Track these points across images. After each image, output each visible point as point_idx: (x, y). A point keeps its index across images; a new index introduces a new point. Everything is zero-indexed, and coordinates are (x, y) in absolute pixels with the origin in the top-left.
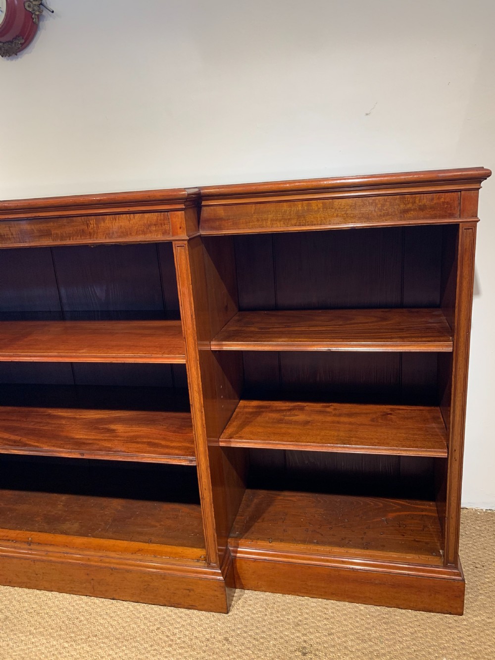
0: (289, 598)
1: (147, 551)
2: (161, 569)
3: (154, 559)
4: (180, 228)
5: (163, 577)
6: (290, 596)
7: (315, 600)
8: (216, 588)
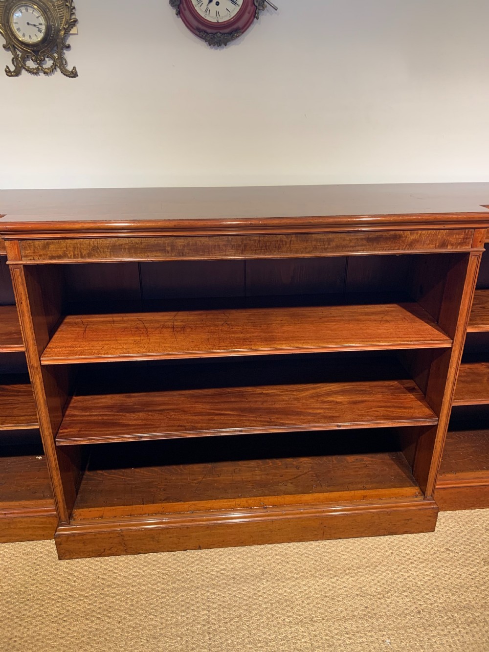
0: (467, 512)
1: (371, 497)
2: (383, 508)
3: (380, 501)
4: (480, 242)
5: (389, 514)
6: (468, 511)
7: (484, 510)
8: (431, 515)
